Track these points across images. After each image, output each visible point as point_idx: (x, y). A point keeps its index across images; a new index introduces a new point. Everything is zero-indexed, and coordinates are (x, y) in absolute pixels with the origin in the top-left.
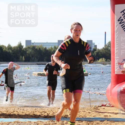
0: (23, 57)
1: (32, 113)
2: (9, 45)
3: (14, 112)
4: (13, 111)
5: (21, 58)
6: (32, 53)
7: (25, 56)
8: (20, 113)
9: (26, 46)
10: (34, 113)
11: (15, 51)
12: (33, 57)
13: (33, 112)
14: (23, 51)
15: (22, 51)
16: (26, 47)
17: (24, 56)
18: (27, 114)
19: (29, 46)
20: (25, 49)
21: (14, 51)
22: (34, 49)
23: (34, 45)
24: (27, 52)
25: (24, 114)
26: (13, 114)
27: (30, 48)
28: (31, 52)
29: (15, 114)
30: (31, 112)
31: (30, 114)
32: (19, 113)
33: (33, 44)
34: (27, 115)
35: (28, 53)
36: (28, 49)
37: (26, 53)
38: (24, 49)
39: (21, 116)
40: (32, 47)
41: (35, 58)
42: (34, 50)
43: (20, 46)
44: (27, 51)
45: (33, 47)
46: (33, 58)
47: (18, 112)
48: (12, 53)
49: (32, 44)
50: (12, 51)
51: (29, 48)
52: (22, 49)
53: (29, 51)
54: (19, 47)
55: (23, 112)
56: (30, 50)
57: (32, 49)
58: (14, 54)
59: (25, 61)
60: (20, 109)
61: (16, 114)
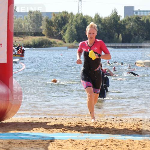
0: (120, 35)
1: (136, 127)
2: (97, 16)
3: (106, 124)
4: (104, 123)
5: (117, 36)
6: (134, 29)
7: (124, 34)
8: (117, 127)
9: (125, 16)
10: (139, 127)
11: (107, 24)
12: (136, 34)
13: (137, 125)
14: (120, 25)
15: (118, 26)
16: (125, 18)
17: (121, 33)
18: (126, 128)
19: (130, 17)
20: (123, 21)
21: (105, 26)
22: (139, 21)
23: (139, 14)
24: (127, 27)
25: (122, 128)
26: (106, 128)
27: (132, 20)
28: (132, 26)
29: (108, 128)
30: (134, 124)
31: (131, 129)
32: (113, 126)
33: (137, 12)
34: (127, 130)
35: (127, 29)
36: (127, 22)
37: (125, 28)
38: (121, 21)
39: (117, 131)
40: (134, 18)
41: (139, 37)
42: (137, 23)
43: (115, 17)
44: (127, 24)
45: (136, 18)
46: (137, 37)
47: (113, 124)
48: (101, 28)
49: (134, 13)
50: (102, 24)
51: (129, 19)
52: (119, 22)
53: (129, 25)
54: (114, 19)
55: (120, 125)
56: (131, 24)
57: (135, 21)
58: (104, 29)
59: (123, 42)
60: (115, 120)
61: (110, 128)
